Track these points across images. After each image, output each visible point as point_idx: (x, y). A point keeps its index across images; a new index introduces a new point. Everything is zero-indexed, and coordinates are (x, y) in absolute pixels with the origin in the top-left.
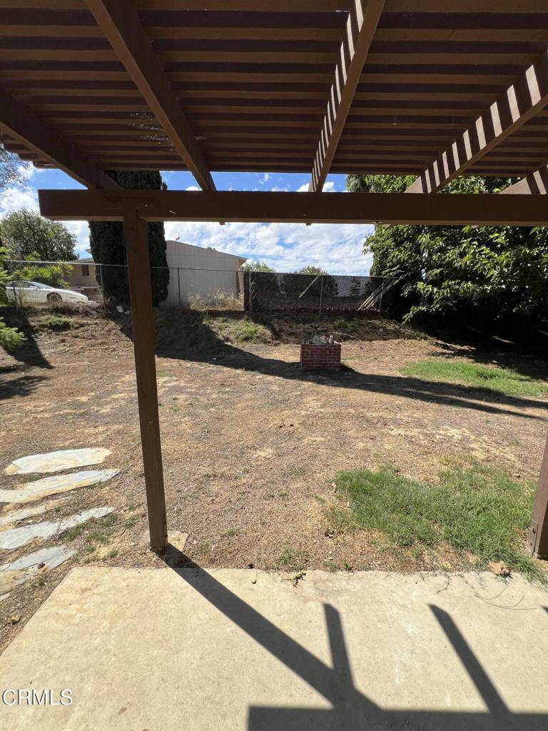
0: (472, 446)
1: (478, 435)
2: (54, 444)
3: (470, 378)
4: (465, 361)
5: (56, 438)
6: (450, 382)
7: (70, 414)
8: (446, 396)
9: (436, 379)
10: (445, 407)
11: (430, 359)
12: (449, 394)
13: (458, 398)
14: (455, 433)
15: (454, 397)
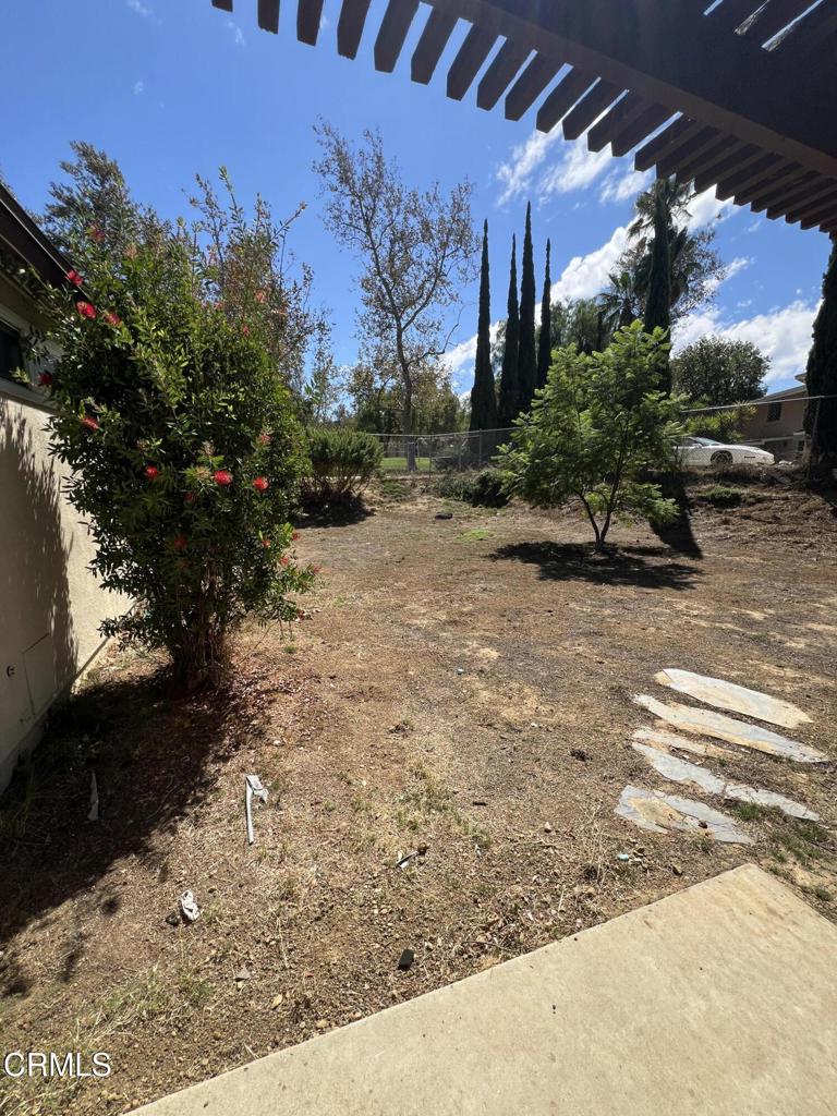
2: (714, 668)
5: (717, 661)
7: (737, 633)
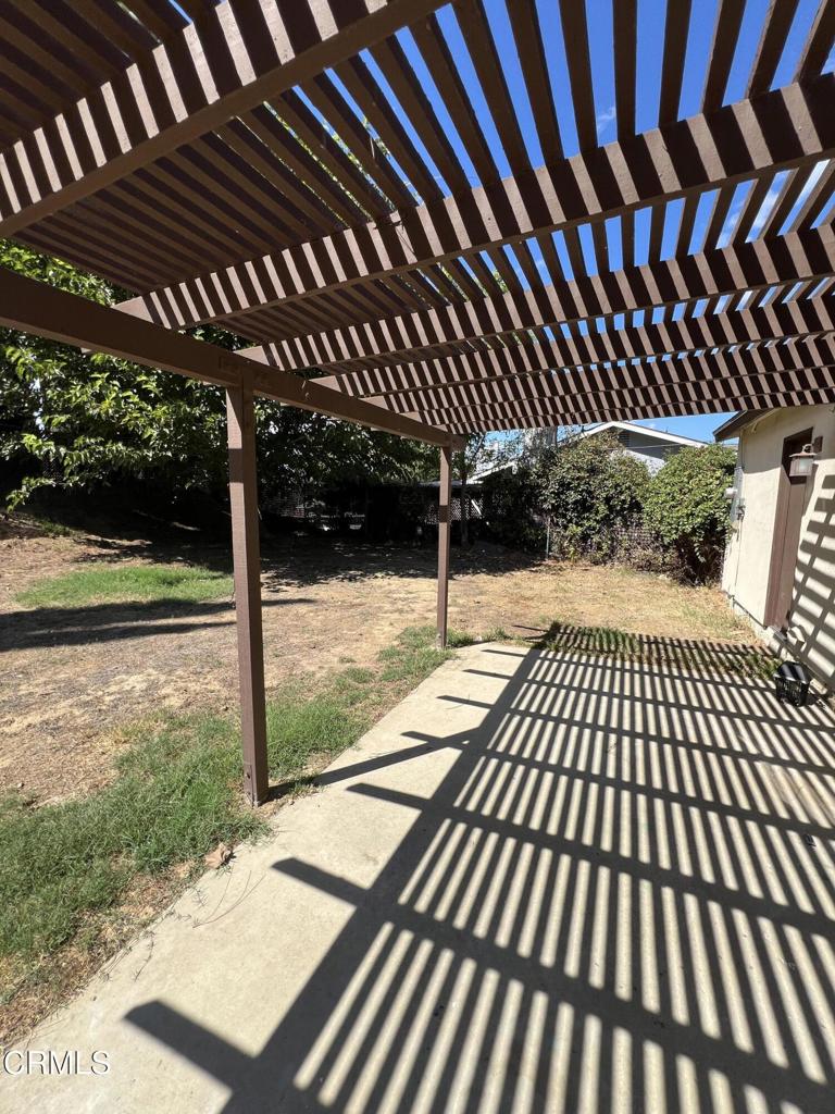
0: (163, 692)
1: (170, 673)
3: (148, 588)
4: (138, 563)
6: (118, 601)
8: (114, 625)
9: (94, 600)
10: (114, 645)
11: (80, 569)
12: (118, 621)
13: (135, 624)
14: (136, 682)
15: (129, 624)
